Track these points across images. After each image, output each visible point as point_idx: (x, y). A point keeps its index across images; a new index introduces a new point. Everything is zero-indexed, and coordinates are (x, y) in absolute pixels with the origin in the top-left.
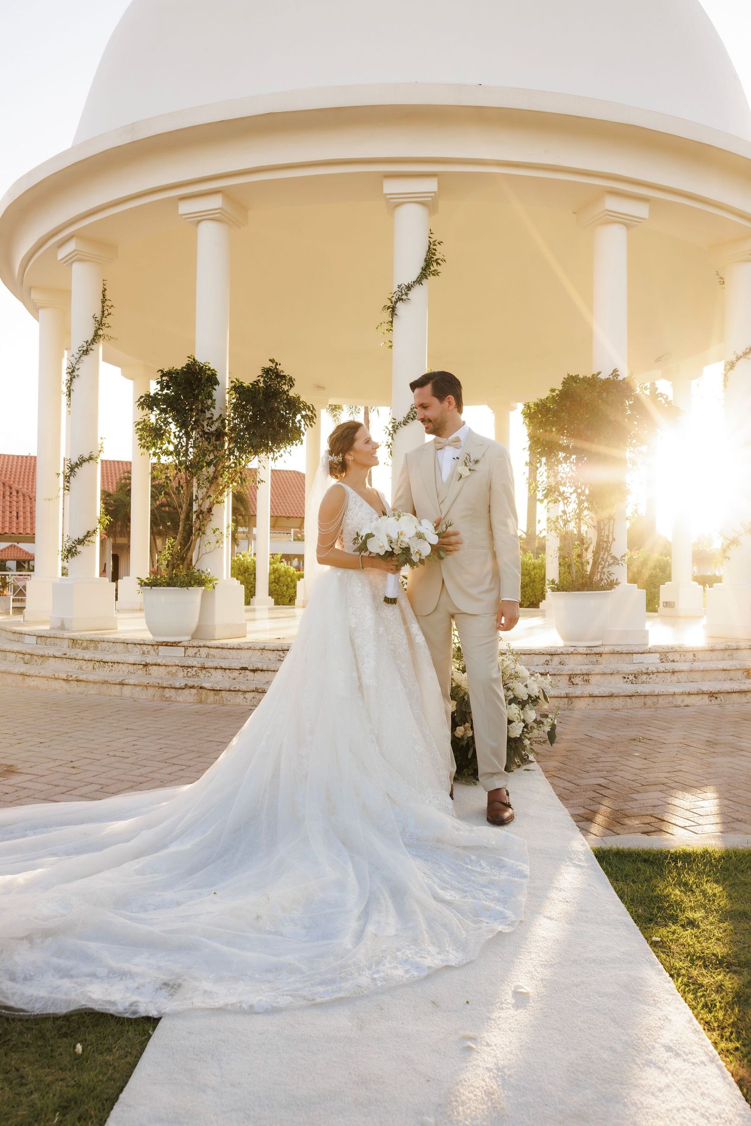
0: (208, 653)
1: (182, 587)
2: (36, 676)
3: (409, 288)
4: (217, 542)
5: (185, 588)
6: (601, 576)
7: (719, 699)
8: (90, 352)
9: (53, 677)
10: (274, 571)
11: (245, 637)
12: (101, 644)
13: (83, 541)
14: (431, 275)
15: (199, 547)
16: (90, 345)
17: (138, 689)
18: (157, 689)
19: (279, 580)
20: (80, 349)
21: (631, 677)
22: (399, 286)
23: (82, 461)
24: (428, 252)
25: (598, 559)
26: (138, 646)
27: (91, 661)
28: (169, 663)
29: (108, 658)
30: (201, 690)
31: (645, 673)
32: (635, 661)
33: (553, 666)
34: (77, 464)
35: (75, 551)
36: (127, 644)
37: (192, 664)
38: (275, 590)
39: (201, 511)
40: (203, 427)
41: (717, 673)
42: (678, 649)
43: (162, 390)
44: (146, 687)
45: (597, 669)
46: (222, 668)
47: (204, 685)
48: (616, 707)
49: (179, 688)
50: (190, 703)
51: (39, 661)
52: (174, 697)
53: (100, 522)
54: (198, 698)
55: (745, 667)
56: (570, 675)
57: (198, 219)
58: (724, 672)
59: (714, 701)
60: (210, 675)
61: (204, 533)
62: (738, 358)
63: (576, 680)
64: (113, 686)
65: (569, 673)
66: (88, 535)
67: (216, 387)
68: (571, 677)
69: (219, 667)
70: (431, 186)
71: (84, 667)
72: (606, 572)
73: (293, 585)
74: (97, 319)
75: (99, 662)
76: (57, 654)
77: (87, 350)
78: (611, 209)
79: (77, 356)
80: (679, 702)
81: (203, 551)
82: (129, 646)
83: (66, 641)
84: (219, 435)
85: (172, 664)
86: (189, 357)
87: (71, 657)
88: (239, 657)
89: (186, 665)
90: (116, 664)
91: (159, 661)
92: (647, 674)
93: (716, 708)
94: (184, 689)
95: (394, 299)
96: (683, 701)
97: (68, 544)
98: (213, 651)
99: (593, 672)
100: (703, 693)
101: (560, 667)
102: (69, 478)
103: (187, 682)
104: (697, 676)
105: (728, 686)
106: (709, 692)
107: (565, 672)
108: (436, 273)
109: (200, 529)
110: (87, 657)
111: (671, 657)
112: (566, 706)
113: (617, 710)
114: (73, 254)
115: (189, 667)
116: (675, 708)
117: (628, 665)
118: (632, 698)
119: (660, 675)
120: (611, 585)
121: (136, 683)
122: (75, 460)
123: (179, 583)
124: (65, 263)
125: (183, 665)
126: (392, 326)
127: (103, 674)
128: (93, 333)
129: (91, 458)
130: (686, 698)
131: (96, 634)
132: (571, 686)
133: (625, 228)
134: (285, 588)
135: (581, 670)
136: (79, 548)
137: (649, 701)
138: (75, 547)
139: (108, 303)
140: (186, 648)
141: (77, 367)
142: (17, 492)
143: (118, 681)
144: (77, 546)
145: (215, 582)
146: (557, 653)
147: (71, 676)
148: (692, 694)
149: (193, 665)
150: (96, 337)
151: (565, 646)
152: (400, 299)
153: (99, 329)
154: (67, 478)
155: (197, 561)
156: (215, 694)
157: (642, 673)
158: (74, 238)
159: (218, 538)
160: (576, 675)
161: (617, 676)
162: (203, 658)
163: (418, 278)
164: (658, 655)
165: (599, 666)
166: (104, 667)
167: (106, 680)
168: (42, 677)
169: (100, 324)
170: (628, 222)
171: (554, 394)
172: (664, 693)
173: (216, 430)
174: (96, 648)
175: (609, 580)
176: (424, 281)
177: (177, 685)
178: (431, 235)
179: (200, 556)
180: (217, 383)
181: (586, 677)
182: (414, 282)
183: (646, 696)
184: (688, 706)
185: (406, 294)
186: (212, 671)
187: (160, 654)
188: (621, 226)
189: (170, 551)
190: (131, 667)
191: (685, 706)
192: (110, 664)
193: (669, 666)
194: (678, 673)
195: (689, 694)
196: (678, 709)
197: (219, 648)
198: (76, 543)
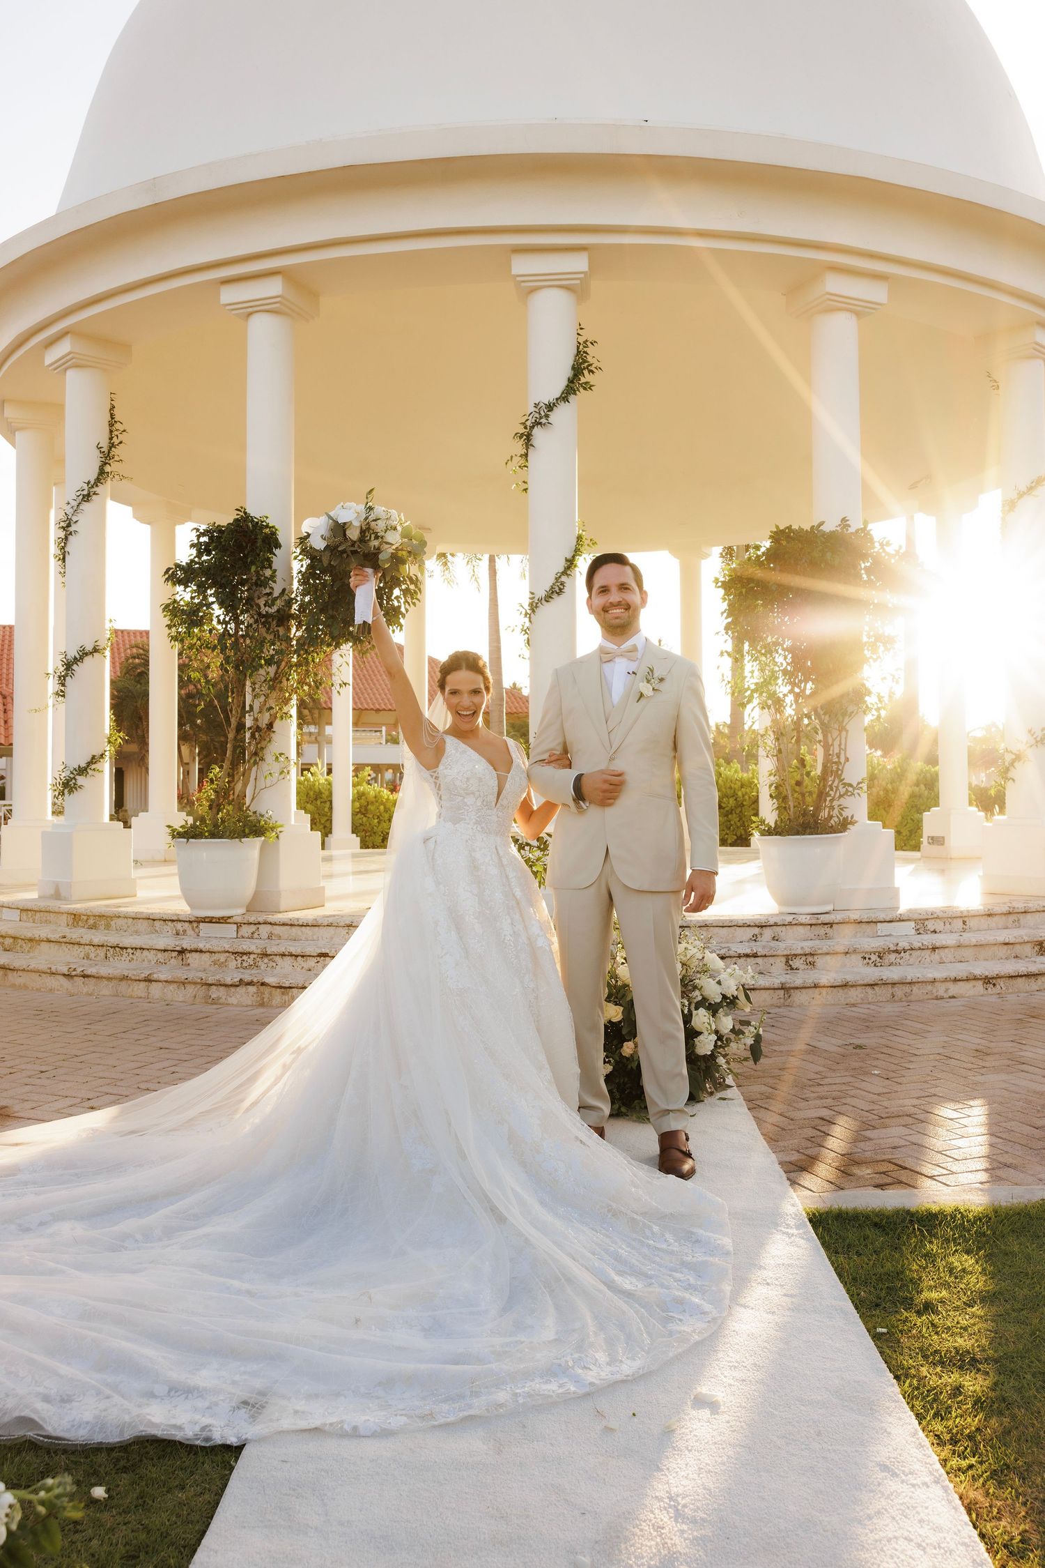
0: (271, 933)
1: (232, 838)
2: (24, 970)
3: (550, 407)
4: (282, 772)
5: (237, 840)
6: (829, 812)
7: (998, 986)
8: (94, 497)
9: (49, 971)
10: (359, 796)
11: (323, 906)
12: (116, 920)
13: (85, 769)
14: (581, 389)
15: (256, 779)
16: (93, 487)
17: (172, 987)
18: (199, 986)
19: (366, 810)
20: (78, 493)
21: (874, 957)
22: (536, 405)
23: (83, 654)
24: (577, 355)
25: (825, 789)
26: (170, 923)
27: (102, 946)
28: (216, 949)
29: (127, 941)
30: (262, 988)
31: (894, 951)
32: (879, 934)
33: (764, 943)
34: (75, 658)
35: (75, 784)
36: (154, 920)
37: (248, 950)
38: (361, 824)
39: (258, 727)
40: (260, 608)
41: (996, 947)
42: (941, 915)
43: (199, 555)
44: (184, 984)
45: (826, 946)
46: (291, 955)
47: (267, 980)
48: (853, 1001)
49: (231, 985)
50: (247, 1006)
51: (26, 947)
52: (224, 997)
53: (109, 742)
54: (259, 999)
55: (1035, 939)
56: (787, 955)
57: (249, 311)
58: (1006, 947)
59: (991, 990)
60: (274, 965)
61: (262, 759)
62: (1020, 495)
63: (797, 963)
64: (135, 983)
65: (785, 953)
66: (94, 760)
67: (277, 551)
68: (789, 958)
69: (287, 953)
70: (579, 263)
71: (92, 956)
72: (836, 807)
73: (386, 816)
74: (102, 450)
75: (114, 947)
76: (53, 937)
77: (88, 495)
78: (834, 292)
79: (74, 504)
80: (941, 993)
81: (261, 784)
82: (157, 924)
83: (65, 916)
84: (283, 618)
85: (220, 949)
86: (237, 510)
87: (72, 941)
88: (315, 937)
89: (240, 950)
90: (138, 950)
91: (201, 946)
92: (897, 951)
93: (994, 999)
94: (237, 986)
95: (529, 423)
96: (947, 990)
97: (64, 774)
98: (277, 930)
99: (820, 952)
100: (975, 979)
101: (773, 944)
102: (64, 679)
103: (242, 977)
104: (967, 953)
105: (1011, 967)
106: (983, 976)
107: (780, 953)
108: (588, 387)
109: (256, 754)
110: (96, 941)
111: (930, 925)
112: (782, 1000)
113: (854, 1005)
114: (68, 358)
115: (245, 954)
116: (935, 1001)
117: (869, 940)
118: (875, 987)
119: (915, 953)
120: (844, 825)
121: (169, 978)
122: (73, 653)
123: (228, 833)
124: (55, 369)
125: (236, 951)
126: (527, 460)
127: (120, 966)
128: (97, 470)
129: (96, 650)
130: (950, 985)
131: (107, 906)
132: (789, 972)
133: (854, 317)
134: (376, 821)
135: (802, 948)
136: (81, 780)
137: (899, 991)
138: (74, 778)
139: (117, 426)
140: (239, 925)
141: (74, 519)
143: (143, 975)
144: (77, 777)
145: (279, 829)
146: (768, 924)
147: (75, 970)
148: (959, 980)
149: (251, 950)
150: (102, 475)
151: (781, 914)
152: (537, 423)
153: (106, 464)
154: (62, 680)
155: (253, 799)
156: (283, 994)
157: (890, 951)
158: (69, 335)
159: (283, 766)
160: (796, 955)
161: (853, 956)
162: (264, 940)
163: (563, 393)
164: (912, 924)
165: (829, 942)
166: (122, 955)
167: (126, 974)
168: (31, 971)
169: (107, 457)
170: (860, 310)
171: (759, 553)
172: (919, 980)
173: (278, 611)
174: (108, 927)
175: (841, 818)
176: (572, 398)
177: (228, 981)
178: (580, 332)
179: (257, 791)
180: (278, 546)
181: (810, 958)
182: (557, 399)
183: (894, 984)
184: (954, 997)
185: (547, 416)
186: (278, 959)
187: (200, 934)
188: (848, 315)
189: (214, 786)
190: (160, 955)
191: (950, 997)
192: (129, 950)
193: (928, 939)
194: (941, 950)
195: (956, 980)
196: (939, 1002)
197: (287, 925)
198: (75, 772)
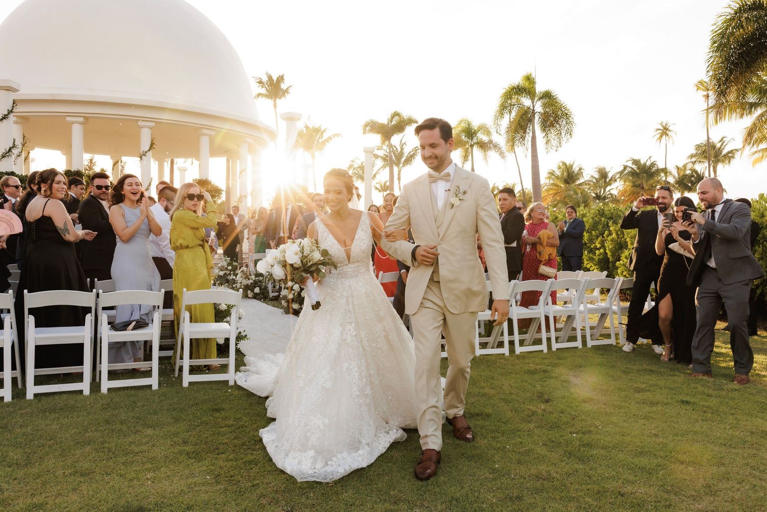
3: (146, 152)
22: (143, 151)
57: (73, 123)
62: (243, 171)
70: (153, 124)
78: (204, 133)
108: (154, 148)
152: (143, 155)
163: (149, 149)
176: (151, 151)
178: (152, 136)
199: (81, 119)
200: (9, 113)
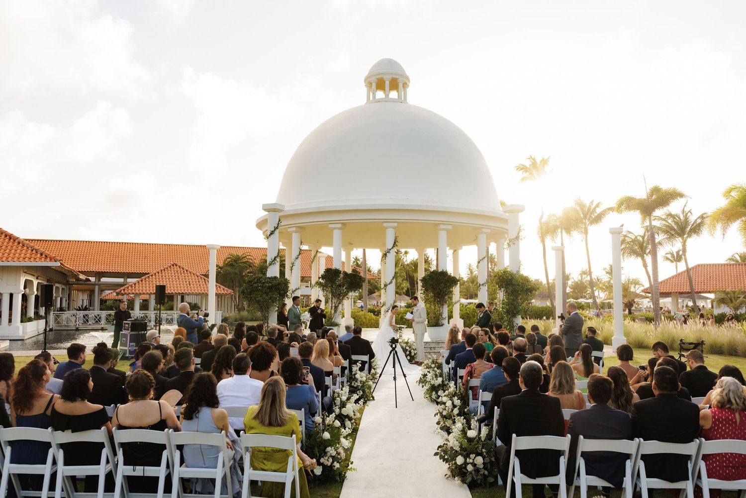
3: (390, 250)
6: (440, 322)
8: (298, 258)
16: (298, 256)
22: (387, 249)
23: (296, 290)
25: (439, 318)
34: (294, 290)
39: (336, 306)
43: (324, 273)
45: (437, 346)
57: (335, 228)
70: (396, 224)
78: (442, 228)
79: (295, 259)
95: (386, 252)
108: (397, 245)
109: (335, 311)
120: (442, 325)
124: (290, 232)
126: (386, 258)
129: (298, 289)
135: (433, 346)
141: (295, 263)
142: (187, 271)
150: (300, 253)
151: (431, 340)
152: (388, 252)
163: (392, 247)
170: (445, 230)
176: (394, 248)
178: (395, 234)
199: (340, 225)
200: (275, 230)
